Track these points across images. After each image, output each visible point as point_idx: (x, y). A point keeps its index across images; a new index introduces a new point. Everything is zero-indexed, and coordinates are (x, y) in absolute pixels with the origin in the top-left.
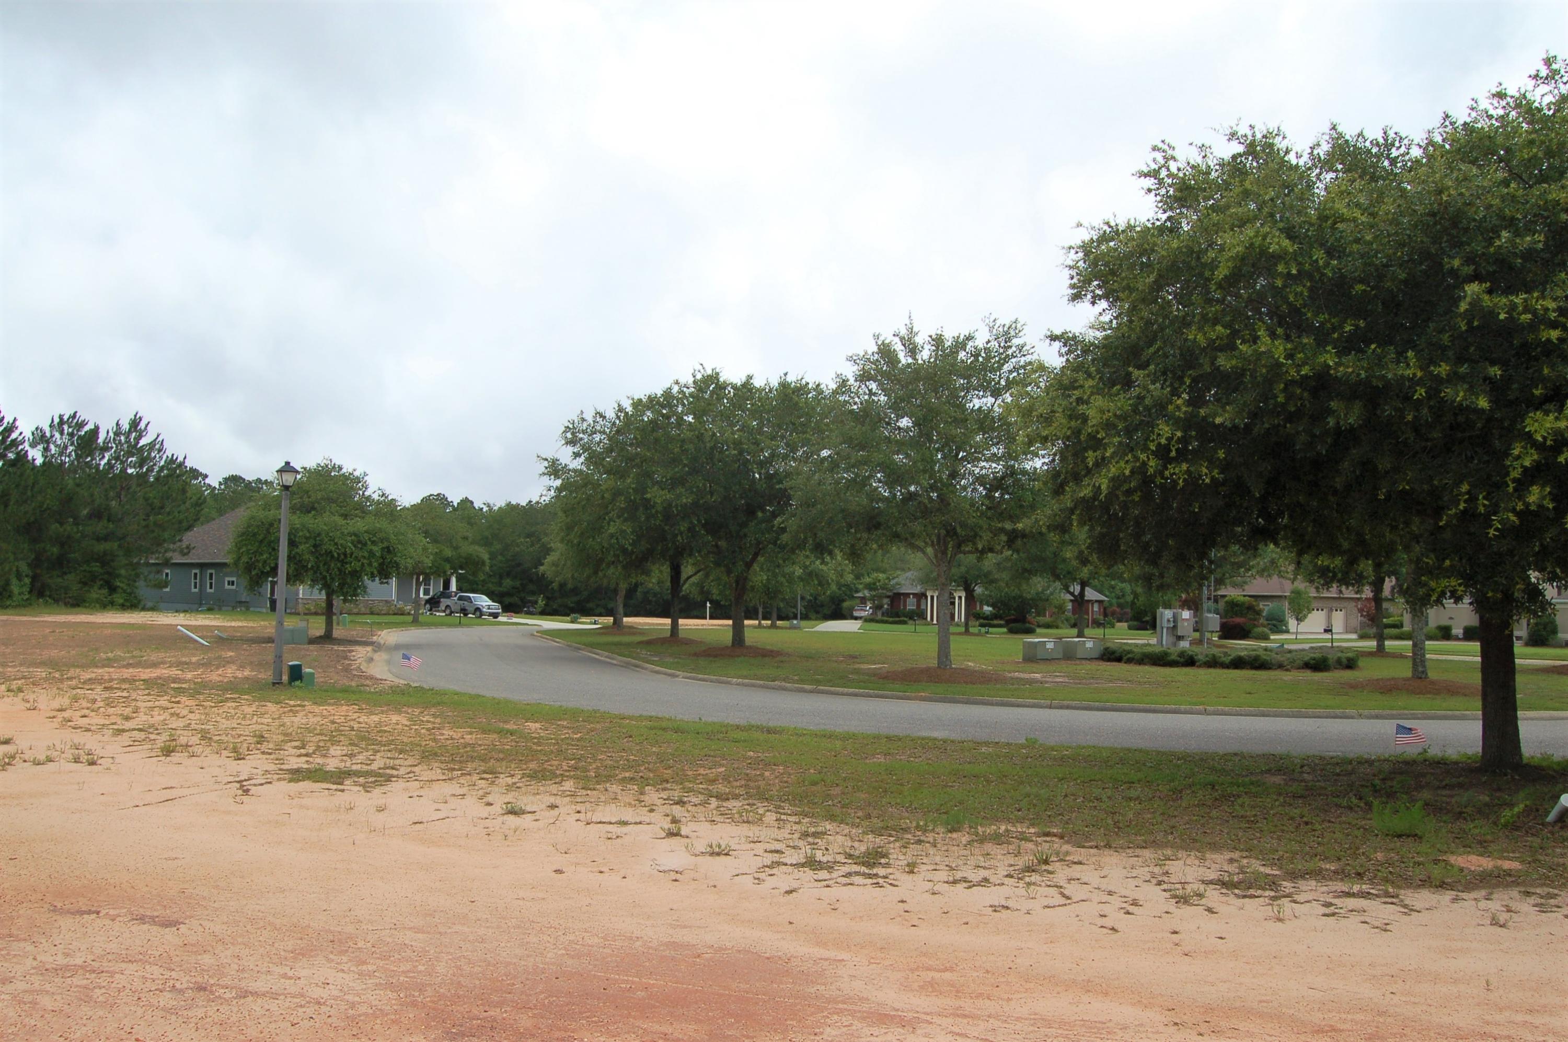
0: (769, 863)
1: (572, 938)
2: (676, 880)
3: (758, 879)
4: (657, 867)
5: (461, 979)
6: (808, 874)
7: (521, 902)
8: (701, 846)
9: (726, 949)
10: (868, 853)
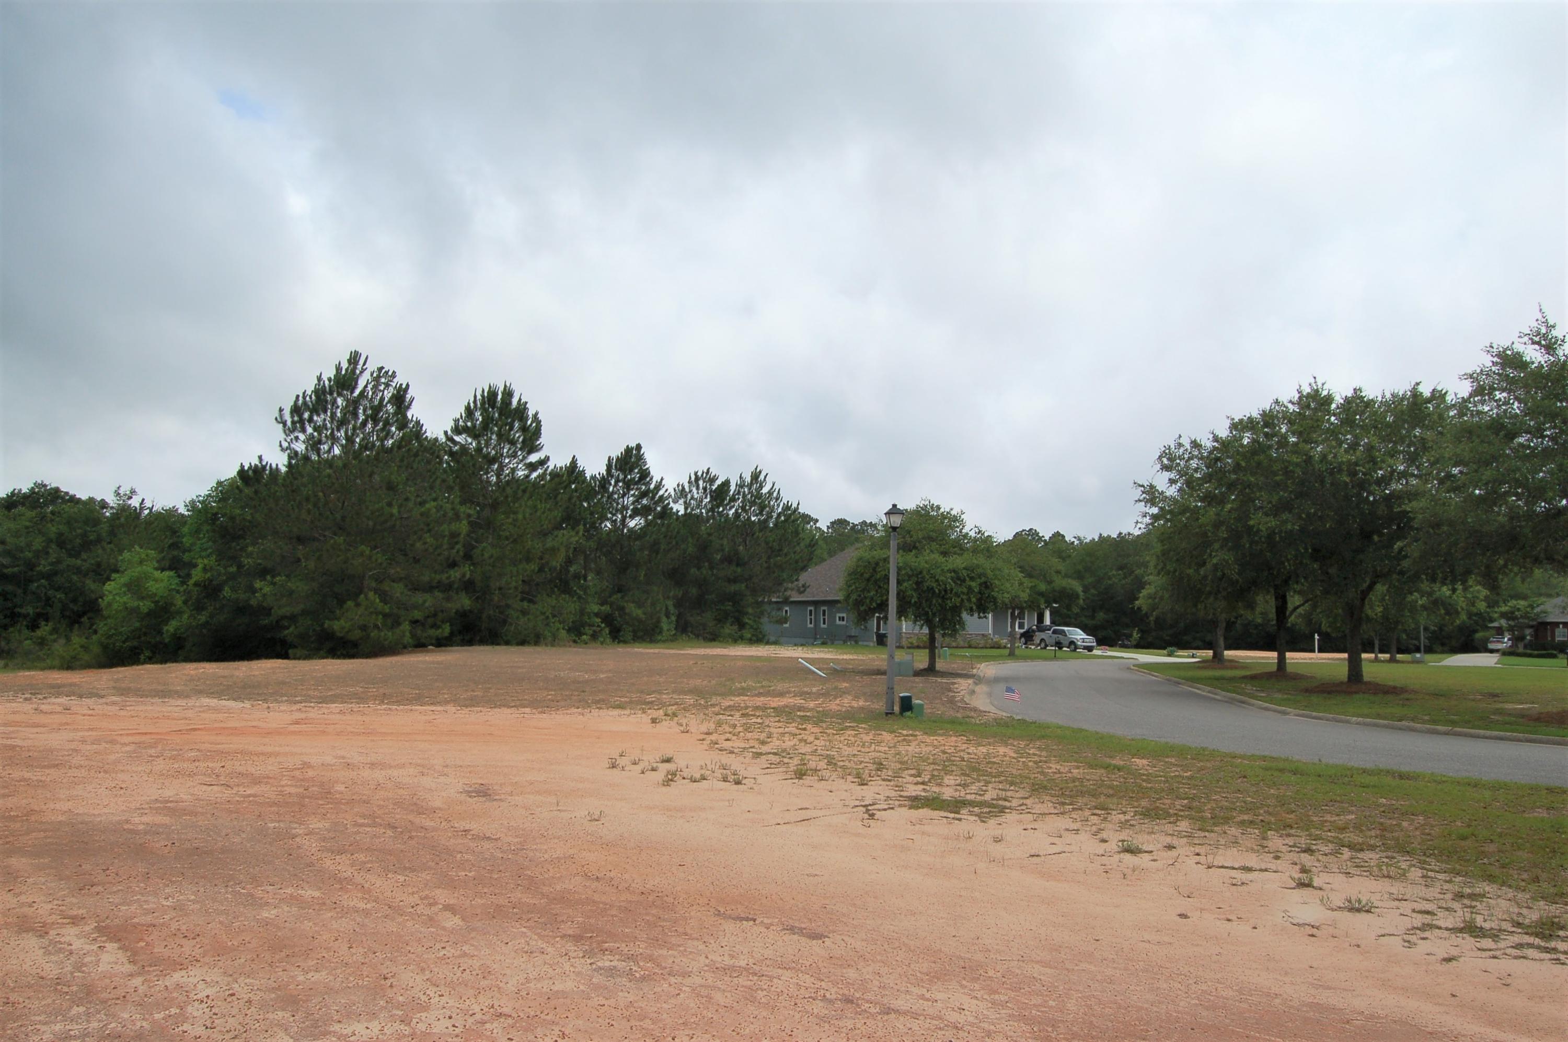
0: (1419, 925)
1: (1204, 987)
2: (1313, 936)
3: (1409, 942)
4: (1290, 919)
5: (1093, 1019)
6: (1468, 942)
7: (1147, 945)
8: (1338, 900)
9: (1379, 1017)
10: (1541, 923)
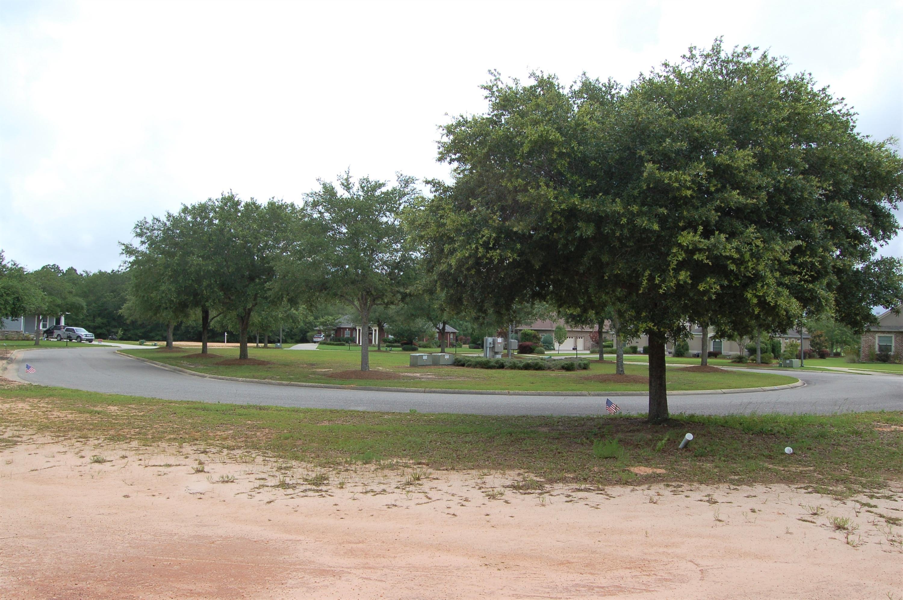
0: (258, 486)
1: (134, 536)
2: (200, 498)
3: (251, 495)
4: (189, 491)
5: (60, 566)
6: (281, 491)
7: (101, 516)
8: (216, 477)
9: (230, 537)
10: (316, 478)
